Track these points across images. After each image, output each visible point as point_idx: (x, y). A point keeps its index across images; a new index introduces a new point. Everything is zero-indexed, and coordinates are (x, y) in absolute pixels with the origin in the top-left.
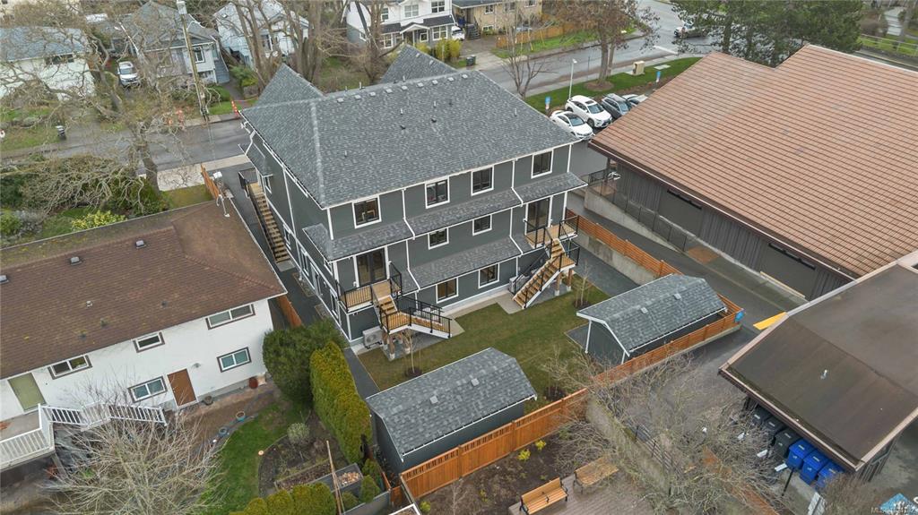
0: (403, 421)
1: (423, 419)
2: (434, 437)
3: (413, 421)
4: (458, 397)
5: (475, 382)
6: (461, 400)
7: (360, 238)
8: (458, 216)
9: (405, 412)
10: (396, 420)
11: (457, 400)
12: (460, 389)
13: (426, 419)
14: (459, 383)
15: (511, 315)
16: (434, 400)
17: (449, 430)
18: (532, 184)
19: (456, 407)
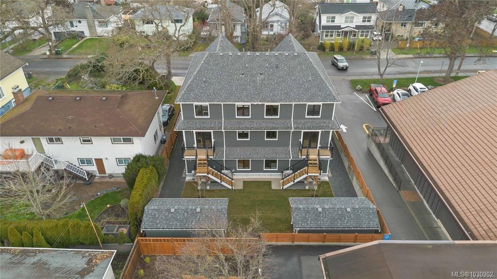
0: (153, 214)
1: (162, 217)
2: (162, 228)
3: (157, 216)
4: (186, 214)
5: (198, 210)
6: (186, 216)
7: (196, 123)
8: (252, 126)
9: (157, 210)
10: (150, 212)
11: (184, 215)
12: (189, 210)
13: (163, 218)
14: (190, 207)
15: (273, 190)
16: (173, 210)
17: (171, 227)
18: (306, 121)
19: (181, 218)
